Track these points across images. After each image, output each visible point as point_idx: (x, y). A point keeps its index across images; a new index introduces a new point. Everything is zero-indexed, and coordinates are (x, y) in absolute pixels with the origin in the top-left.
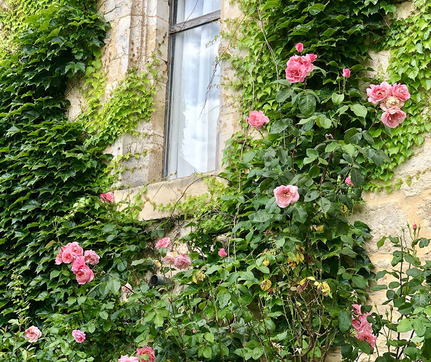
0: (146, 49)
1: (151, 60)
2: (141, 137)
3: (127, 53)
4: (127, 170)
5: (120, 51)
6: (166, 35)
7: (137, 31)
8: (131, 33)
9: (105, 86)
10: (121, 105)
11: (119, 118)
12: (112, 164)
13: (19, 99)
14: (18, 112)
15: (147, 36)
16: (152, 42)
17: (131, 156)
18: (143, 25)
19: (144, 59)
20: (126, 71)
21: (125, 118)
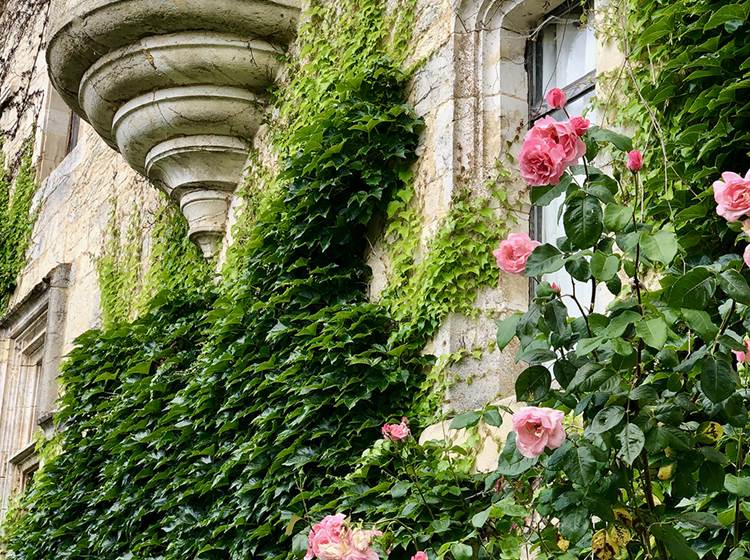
0: (484, 155)
1: (494, 173)
2: (483, 318)
3: (451, 167)
4: (459, 381)
5: (440, 165)
6: (522, 124)
7: (467, 125)
8: (456, 129)
9: (420, 232)
10: (442, 261)
11: (440, 287)
12: (433, 374)
13: (285, 274)
14: (283, 298)
15: (484, 132)
16: (495, 140)
17: (465, 355)
18: (476, 113)
19: (481, 174)
20: (450, 200)
21: (451, 286)
